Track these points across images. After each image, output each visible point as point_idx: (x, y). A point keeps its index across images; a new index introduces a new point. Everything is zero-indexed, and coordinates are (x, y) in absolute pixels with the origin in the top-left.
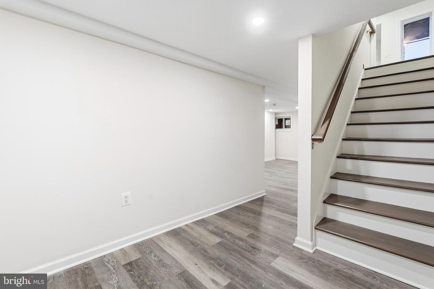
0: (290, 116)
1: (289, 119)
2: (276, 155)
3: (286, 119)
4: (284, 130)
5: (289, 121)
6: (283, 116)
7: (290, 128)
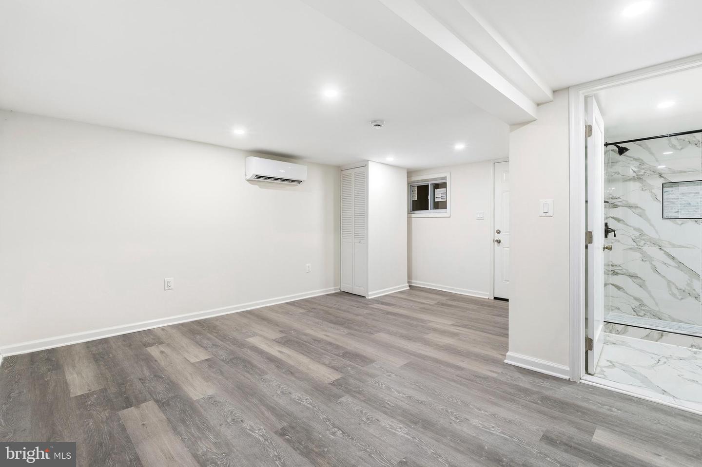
0: (445, 178)
1: (443, 185)
2: (410, 277)
3: (437, 186)
4: (431, 213)
5: (443, 190)
6: (428, 178)
7: (446, 208)
